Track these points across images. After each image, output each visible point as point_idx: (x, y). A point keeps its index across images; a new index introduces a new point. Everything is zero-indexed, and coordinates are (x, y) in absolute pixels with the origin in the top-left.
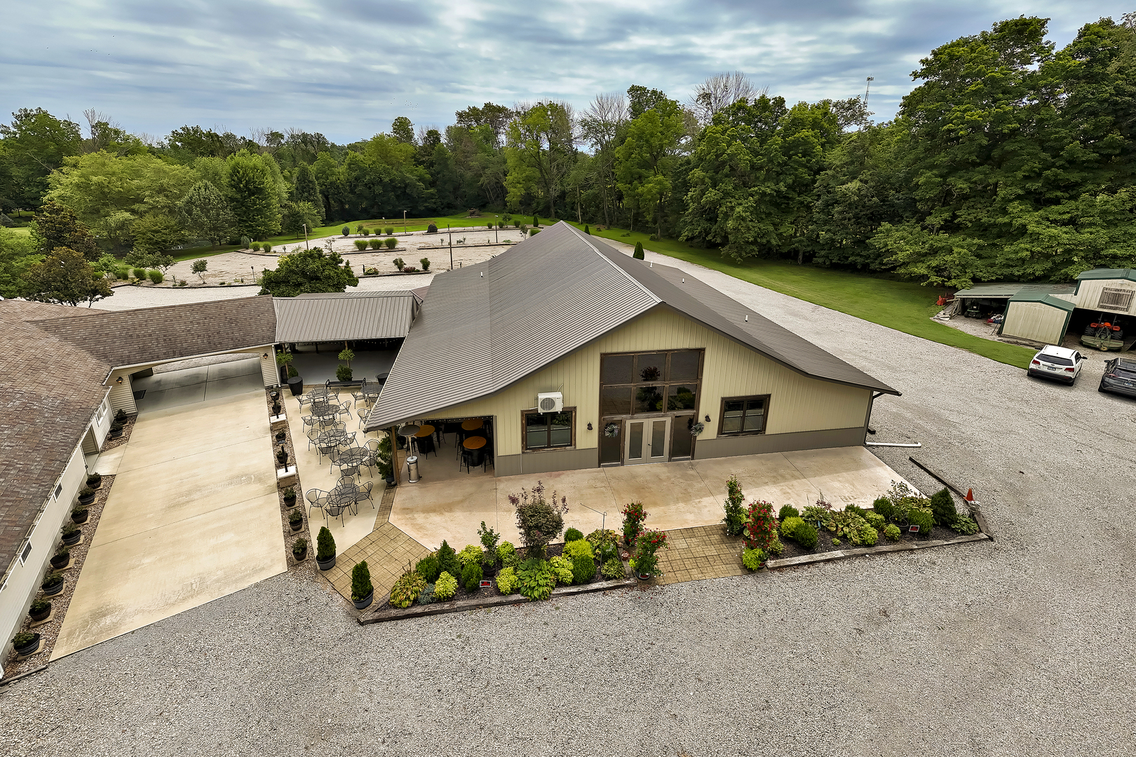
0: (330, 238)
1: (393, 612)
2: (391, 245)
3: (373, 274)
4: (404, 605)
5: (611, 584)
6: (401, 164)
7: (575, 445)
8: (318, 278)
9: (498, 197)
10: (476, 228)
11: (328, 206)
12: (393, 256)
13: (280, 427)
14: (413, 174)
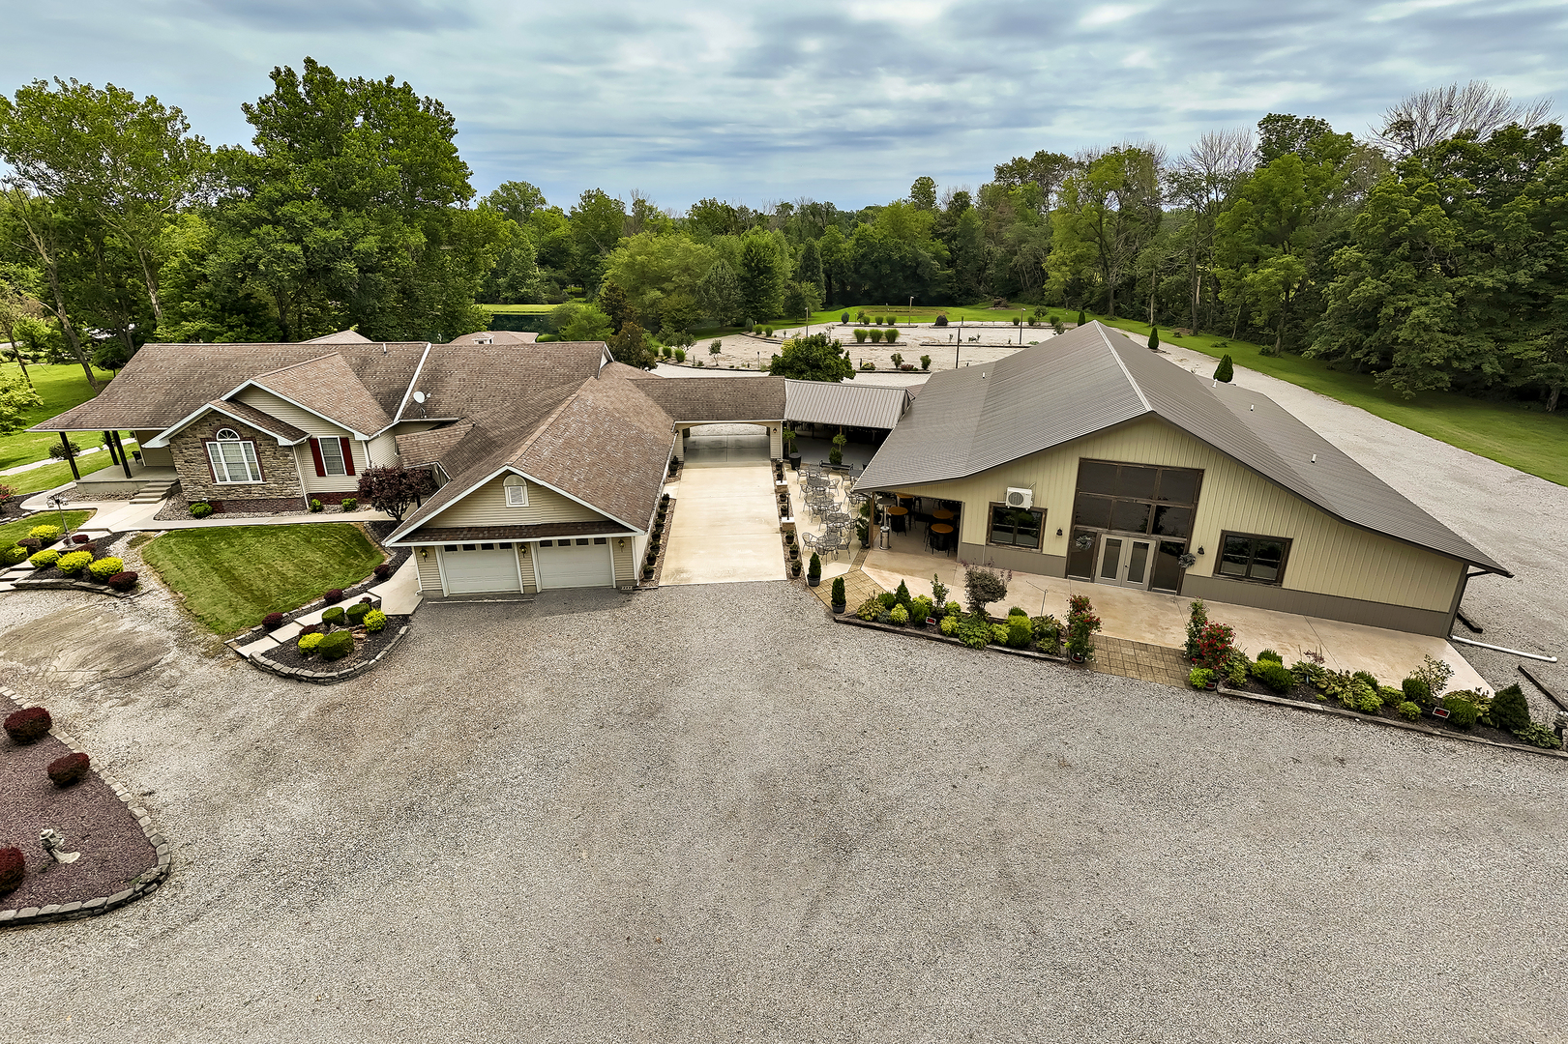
0: (830, 324)
1: (858, 621)
2: (892, 338)
3: (869, 369)
4: (866, 617)
5: (1042, 656)
6: (916, 237)
7: (1042, 548)
8: (819, 367)
9: (1035, 282)
10: (997, 323)
11: (829, 286)
12: (892, 351)
13: (782, 490)
14: (929, 251)
